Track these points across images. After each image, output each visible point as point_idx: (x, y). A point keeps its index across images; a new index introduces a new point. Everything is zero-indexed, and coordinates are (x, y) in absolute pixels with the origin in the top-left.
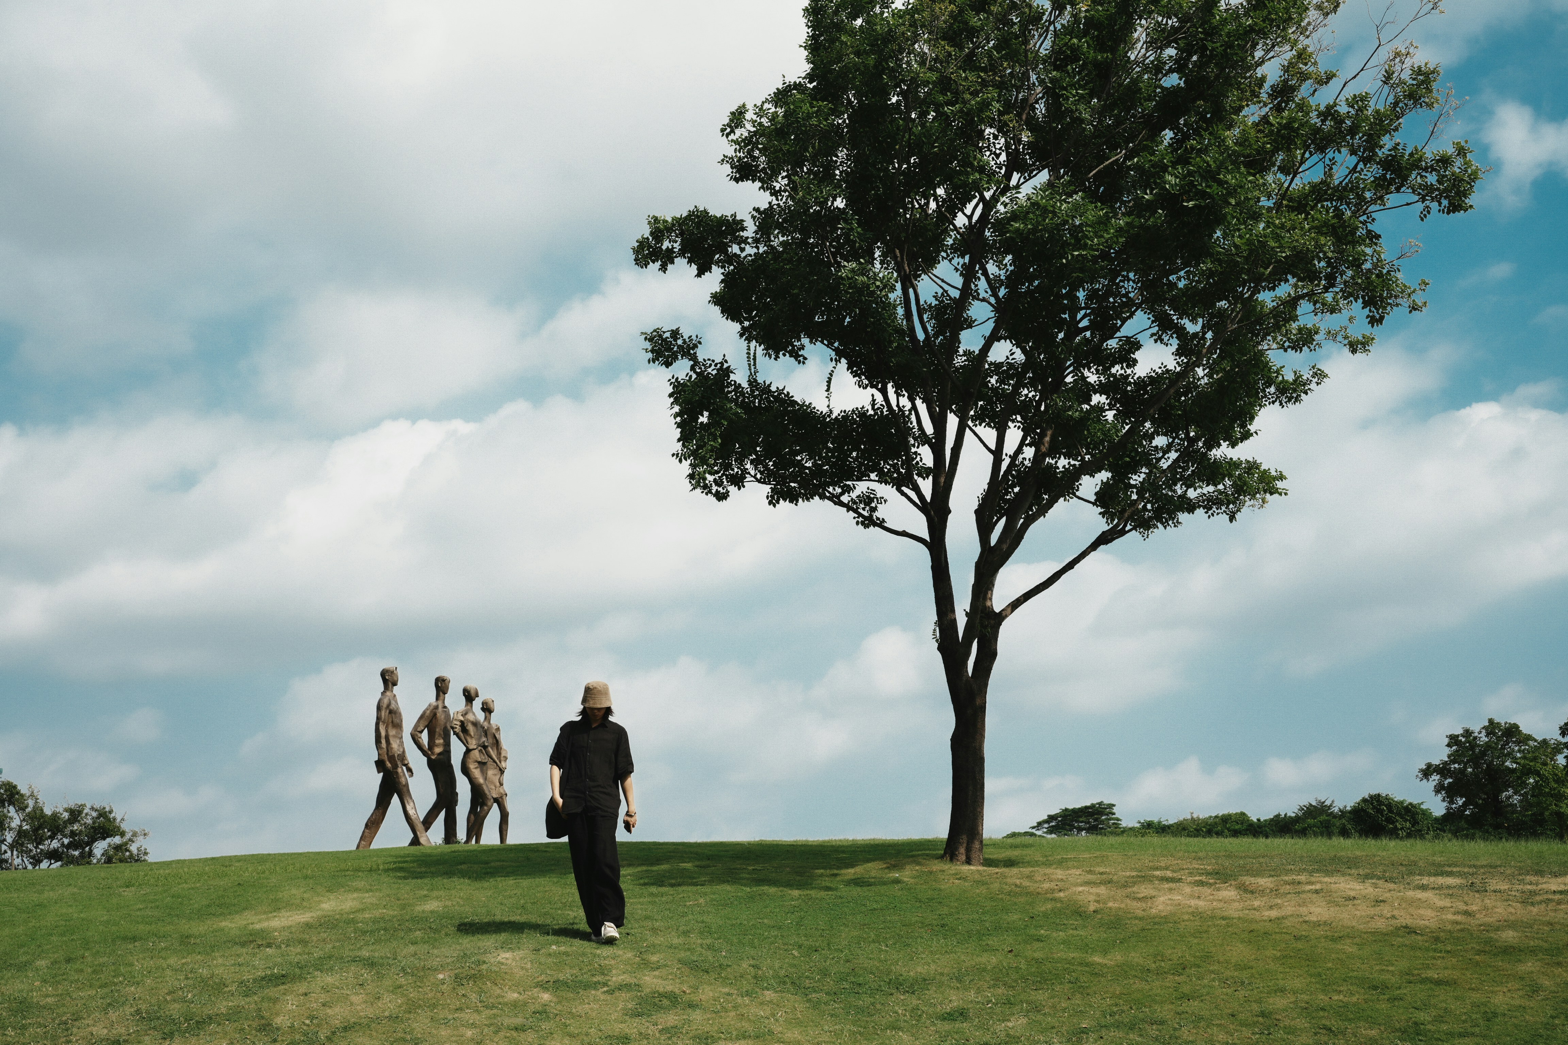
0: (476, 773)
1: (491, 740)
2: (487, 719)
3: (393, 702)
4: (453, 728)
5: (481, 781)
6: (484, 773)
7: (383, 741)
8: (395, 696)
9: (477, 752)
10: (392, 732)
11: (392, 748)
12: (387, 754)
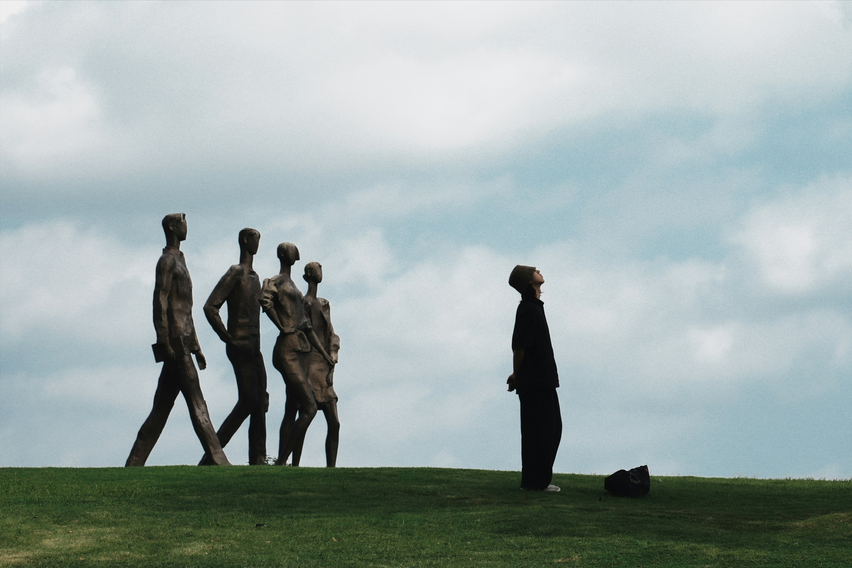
0: (295, 367)
1: (316, 322)
2: (312, 291)
3: (179, 263)
4: (262, 303)
5: (301, 378)
6: (305, 368)
7: (165, 318)
8: (182, 254)
9: (295, 338)
10: (178, 305)
11: (177, 328)
12: (170, 335)
